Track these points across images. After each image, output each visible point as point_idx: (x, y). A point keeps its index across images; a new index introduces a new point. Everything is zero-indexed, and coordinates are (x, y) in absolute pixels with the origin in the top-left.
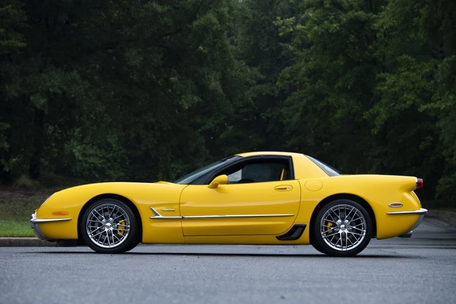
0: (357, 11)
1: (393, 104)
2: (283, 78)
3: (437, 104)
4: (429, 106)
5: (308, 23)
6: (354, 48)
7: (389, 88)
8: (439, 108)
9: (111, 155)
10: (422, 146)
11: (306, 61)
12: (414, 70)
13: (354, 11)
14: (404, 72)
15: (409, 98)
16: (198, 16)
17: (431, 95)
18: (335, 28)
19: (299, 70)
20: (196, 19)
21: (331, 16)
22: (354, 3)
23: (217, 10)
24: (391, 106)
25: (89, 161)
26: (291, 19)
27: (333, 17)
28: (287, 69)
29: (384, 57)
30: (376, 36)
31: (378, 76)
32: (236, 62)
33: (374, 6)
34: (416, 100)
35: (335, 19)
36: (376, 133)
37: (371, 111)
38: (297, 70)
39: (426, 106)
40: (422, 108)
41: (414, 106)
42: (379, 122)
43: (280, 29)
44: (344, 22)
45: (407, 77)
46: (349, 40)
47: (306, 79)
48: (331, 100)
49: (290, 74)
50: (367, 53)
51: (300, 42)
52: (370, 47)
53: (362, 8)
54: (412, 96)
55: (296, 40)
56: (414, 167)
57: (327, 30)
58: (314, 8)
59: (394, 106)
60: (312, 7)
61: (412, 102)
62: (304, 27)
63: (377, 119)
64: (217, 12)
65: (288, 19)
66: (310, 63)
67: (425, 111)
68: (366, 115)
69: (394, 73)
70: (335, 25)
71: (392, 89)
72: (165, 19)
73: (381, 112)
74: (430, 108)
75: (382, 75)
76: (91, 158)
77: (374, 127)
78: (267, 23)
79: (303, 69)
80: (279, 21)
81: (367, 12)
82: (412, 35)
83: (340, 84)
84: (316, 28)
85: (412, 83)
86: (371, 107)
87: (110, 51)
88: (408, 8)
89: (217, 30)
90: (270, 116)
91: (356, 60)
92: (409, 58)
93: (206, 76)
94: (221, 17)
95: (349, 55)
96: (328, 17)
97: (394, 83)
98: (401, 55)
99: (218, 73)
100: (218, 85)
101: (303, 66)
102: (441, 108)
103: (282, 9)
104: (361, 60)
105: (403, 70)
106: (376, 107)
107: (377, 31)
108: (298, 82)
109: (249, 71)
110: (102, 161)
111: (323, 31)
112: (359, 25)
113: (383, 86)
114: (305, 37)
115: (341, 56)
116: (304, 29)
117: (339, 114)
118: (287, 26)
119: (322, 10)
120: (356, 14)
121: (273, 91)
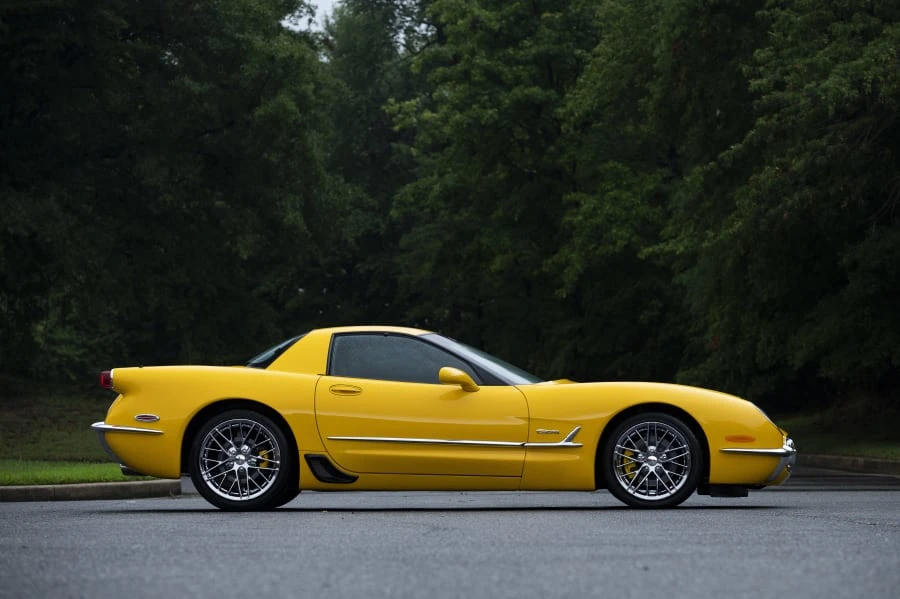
0: (527, 86)
1: (593, 246)
2: (402, 203)
3: (670, 245)
4: (656, 248)
5: (444, 109)
6: (523, 151)
7: (586, 219)
8: (674, 252)
9: (97, 340)
10: (644, 317)
11: (441, 175)
12: (629, 187)
13: (522, 86)
14: (612, 190)
15: (621, 235)
16: (262, 100)
17: (659, 230)
18: (491, 116)
19: (429, 189)
20: (258, 104)
21: (484, 95)
22: (522, 73)
23: (293, 88)
24: (590, 248)
25: (60, 352)
26: (413, 102)
27: (486, 97)
28: (409, 188)
29: (575, 165)
30: (560, 130)
31: (567, 197)
32: (328, 177)
33: (555, 79)
34: (634, 239)
35: (490, 100)
36: (565, 296)
37: (556, 257)
38: (426, 189)
39: (650, 249)
40: (645, 252)
41: (630, 250)
42: (570, 276)
43: (394, 119)
44: (506, 106)
45: (615, 199)
46: (513, 136)
47: (441, 204)
48: (484, 240)
49: (413, 195)
50: (545, 158)
51: (429, 141)
52: (552, 148)
53: (535, 82)
54: (625, 233)
55: (422, 137)
56: (631, 354)
57: (477, 120)
58: (454, 82)
59: (596, 248)
60: (451, 81)
61: (626, 242)
62: (434, 115)
63: (566, 271)
64: (295, 93)
65: (407, 103)
66: (447, 176)
67: (649, 257)
68: (547, 266)
69: (594, 193)
70: (490, 112)
71: (592, 220)
72: (206, 105)
73: (572, 260)
74: (658, 252)
75: (572, 196)
76: (64, 347)
77: (561, 285)
78: (364, 107)
79: (437, 188)
80: (391, 106)
81: (544, 88)
82: (630, 128)
83: (500, 212)
84: (458, 116)
85: (626, 209)
86: (555, 252)
87: (108, 161)
88: (624, 83)
89: (295, 122)
90: (372, 268)
91: (527, 170)
92: (620, 166)
93: (278, 203)
94: (302, 101)
95: (514, 163)
96: (478, 98)
97: (595, 209)
98: (605, 161)
99: (298, 198)
100: (298, 218)
101: (436, 183)
102: (678, 253)
103: (389, 83)
104: (535, 172)
105: (609, 187)
106: (565, 251)
107: (562, 121)
108: (427, 210)
109: (350, 192)
110: (82, 351)
111: (470, 121)
112: (532, 110)
113: (576, 215)
114: (437, 132)
115: (500, 166)
116: (436, 120)
117: (497, 264)
118: (406, 114)
119: (467, 86)
120: (526, 92)
121: (377, 226)
